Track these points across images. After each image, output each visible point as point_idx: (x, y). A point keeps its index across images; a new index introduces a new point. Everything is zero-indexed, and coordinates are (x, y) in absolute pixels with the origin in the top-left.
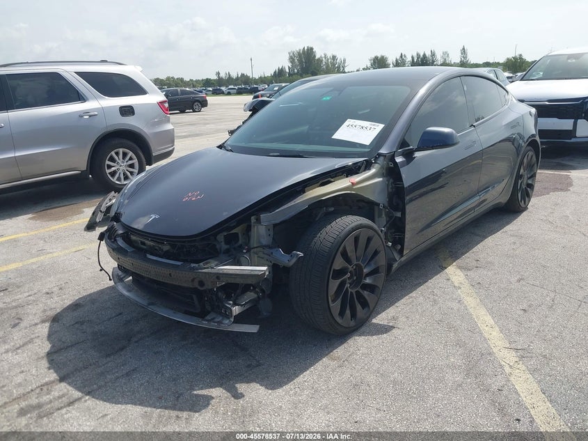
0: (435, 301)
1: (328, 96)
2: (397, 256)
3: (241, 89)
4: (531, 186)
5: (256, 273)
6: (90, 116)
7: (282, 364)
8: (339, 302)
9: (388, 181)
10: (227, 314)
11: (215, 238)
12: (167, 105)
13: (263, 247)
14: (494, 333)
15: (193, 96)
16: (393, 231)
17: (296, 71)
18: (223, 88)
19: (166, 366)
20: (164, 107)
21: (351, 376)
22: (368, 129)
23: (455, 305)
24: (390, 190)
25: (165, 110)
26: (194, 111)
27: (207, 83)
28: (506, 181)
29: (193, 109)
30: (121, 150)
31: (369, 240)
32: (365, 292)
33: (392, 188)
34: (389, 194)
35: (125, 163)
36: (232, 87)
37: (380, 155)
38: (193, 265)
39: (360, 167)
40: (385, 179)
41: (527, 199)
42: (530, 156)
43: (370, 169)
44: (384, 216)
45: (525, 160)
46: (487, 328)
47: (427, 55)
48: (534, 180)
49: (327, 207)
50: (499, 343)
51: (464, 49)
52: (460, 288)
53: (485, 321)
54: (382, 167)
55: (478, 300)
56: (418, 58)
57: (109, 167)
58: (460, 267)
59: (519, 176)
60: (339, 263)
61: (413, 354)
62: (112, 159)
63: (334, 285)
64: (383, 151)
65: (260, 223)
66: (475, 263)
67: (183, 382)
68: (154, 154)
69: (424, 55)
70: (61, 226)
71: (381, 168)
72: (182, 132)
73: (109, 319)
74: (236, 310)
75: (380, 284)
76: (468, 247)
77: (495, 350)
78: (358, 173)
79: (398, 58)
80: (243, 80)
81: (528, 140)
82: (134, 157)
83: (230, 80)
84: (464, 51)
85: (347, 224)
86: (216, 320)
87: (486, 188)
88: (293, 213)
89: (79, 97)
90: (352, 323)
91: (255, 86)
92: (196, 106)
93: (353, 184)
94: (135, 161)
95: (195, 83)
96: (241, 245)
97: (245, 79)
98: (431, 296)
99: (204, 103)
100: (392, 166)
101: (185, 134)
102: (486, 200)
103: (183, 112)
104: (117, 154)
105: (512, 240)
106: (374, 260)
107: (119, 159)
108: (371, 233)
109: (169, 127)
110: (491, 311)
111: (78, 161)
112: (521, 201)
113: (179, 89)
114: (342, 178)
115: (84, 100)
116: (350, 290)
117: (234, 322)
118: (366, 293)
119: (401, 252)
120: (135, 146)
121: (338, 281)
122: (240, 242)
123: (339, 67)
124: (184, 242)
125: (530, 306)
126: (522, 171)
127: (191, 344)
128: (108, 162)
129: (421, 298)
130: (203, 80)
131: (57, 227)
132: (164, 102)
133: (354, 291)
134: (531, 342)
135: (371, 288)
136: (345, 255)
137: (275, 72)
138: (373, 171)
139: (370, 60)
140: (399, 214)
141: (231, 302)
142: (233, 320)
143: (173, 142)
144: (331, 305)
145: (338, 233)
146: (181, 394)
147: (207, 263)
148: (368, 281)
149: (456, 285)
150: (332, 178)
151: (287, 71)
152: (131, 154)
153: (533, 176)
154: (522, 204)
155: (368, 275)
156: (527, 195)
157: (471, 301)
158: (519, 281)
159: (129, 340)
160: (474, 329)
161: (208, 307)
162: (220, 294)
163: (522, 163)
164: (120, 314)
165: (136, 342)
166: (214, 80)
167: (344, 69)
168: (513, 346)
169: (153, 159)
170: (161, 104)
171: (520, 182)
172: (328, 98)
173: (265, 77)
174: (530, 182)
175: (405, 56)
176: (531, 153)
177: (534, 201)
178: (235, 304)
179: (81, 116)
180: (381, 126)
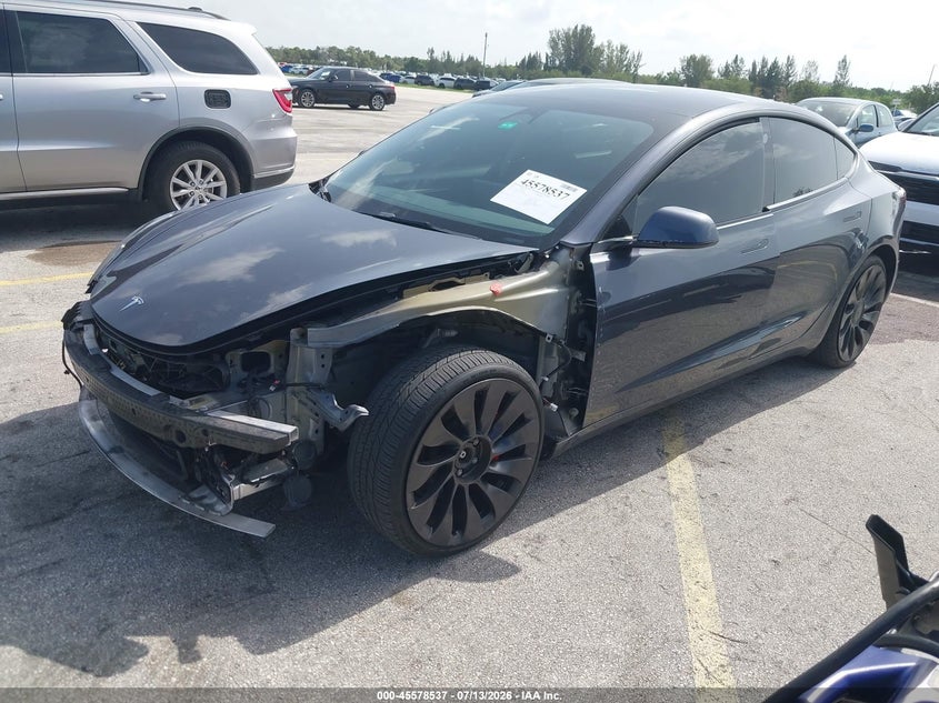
0: (624, 515)
1: (513, 122)
2: (569, 427)
3: (462, 80)
4: (868, 326)
5: (271, 436)
6: (153, 99)
7: (308, 595)
8: (431, 502)
9: (571, 295)
10: (224, 496)
11: (223, 358)
12: (289, 97)
13: (310, 386)
14: (704, 600)
15: (374, 84)
16: (572, 382)
17: (557, 62)
18: (435, 77)
19: (112, 565)
20: (284, 99)
21: (418, 640)
22: (557, 193)
23: (654, 531)
24: (573, 311)
25: (286, 106)
26: (372, 109)
27: (412, 64)
28: (816, 314)
29: (370, 105)
30: (200, 163)
31: (508, 399)
32: (490, 486)
33: (577, 308)
34: (569, 316)
35: (205, 185)
36: (449, 76)
37: (562, 246)
38: (174, 400)
39: (521, 264)
40: (564, 290)
41: (856, 347)
42: (873, 274)
43: (537, 270)
44: (555, 354)
45: (863, 280)
46: (694, 588)
47: (780, 64)
48: (876, 317)
49: (444, 328)
50: (706, 622)
51: (844, 61)
52: (677, 499)
53: (698, 570)
54: (563, 269)
55: (701, 529)
56: (763, 67)
57: (177, 188)
58: (693, 459)
59: (845, 307)
60: (436, 435)
61: (542, 617)
62: (183, 176)
63: (421, 473)
64: (571, 239)
65: (306, 342)
66: (720, 455)
67: (127, 601)
68: (256, 176)
69: (775, 63)
70: (71, 276)
71: (559, 270)
72: (335, 142)
73: (62, 459)
74: (241, 490)
75: (521, 476)
76: (723, 422)
77: (693, 635)
78: (515, 274)
79: (730, 62)
80: (470, 66)
81: (874, 244)
82: (221, 176)
83: (448, 65)
84: (844, 65)
85: (465, 367)
86: (206, 501)
87: (777, 321)
88: (371, 334)
89: (138, 65)
90: (455, 540)
91: (487, 79)
92: (377, 100)
93: (495, 294)
94: (223, 183)
95: (392, 63)
96: (273, 375)
97: (473, 66)
98: (621, 507)
99: (389, 97)
100: (582, 268)
101: (337, 145)
102: (778, 340)
103: (354, 107)
104: (193, 168)
105: (806, 419)
106: (516, 434)
107: (196, 177)
108: (515, 387)
109: (289, 133)
110: (714, 555)
111: (126, 172)
112: (843, 350)
113: (353, 70)
114: (480, 280)
115: (147, 70)
116: (457, 482)
117: (234, 511)
118: (489, 490)
119: (579, 421)
120: (225, 158)
121: (434, 466)
122: (272, 370)
123: (628, 66)
124: (166, 357)
125: (788, 556)
126: (852, 299)
127: (174, 529)
128: (174, 180)
129: (602, 507)
130: (405, 59)
131: (63, 277)
132: (287, 91)
133: (466, 485)
134: (765, 631)
135: (505, 482)
136: (451, 422)
137: (524, 60)
138: (543, 274)
139: (682, 61)
140: (581, 356)
141: (233, 477)
142: (231, 508)
143: (292, 160)
144: (412, 507)
145: (441, 382)
146: (110, 626)
147: (197, 401)
148: (497, 468)
149: (674, 491)
150: (460, 278)
151: (544, 61)
152: (216, 170)
153: (876, 308)
154: (845, 355)
155: (501, 458)
156: (857, 340)
157: (686, 528)
158: (787, 502)
159: (76, 505)
160: (671, 588)
161: (198, 476)
162: (216, 457)
163: (854, 284)
164: (85, 452)
165: (85, 510)
166: (423, 61)
167: (636, 70)
168: (729, 632)
169: (253, 182)
170: (279, 94)
171: (846, 317)
172: (511, 125)
173: (505, 67)
174: (866, 317)
175: (742, 61)
176: (875, 269)
177: (870, 350)
178: (242, 479)
179: (137, 98)
180: (581, 191)
